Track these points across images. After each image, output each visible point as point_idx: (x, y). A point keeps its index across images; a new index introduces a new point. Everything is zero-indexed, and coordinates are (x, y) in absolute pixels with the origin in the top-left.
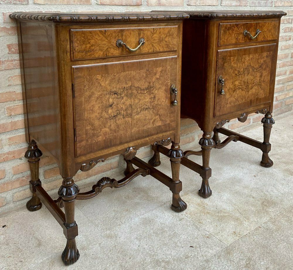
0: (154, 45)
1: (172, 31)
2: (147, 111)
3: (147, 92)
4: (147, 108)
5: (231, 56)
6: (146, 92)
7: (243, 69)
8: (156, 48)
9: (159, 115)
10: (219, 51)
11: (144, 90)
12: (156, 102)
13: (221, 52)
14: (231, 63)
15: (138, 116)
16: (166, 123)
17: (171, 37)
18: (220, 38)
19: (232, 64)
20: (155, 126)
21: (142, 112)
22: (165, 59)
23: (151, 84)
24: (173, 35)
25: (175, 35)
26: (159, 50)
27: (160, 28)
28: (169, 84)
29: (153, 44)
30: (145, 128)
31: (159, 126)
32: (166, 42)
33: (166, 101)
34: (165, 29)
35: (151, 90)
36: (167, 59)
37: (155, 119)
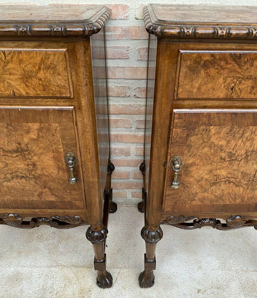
0: (13, 83)
1: (50, 59)
2: (23, 180)
3: (17, 156)
4: (23, 176)
5: (210, 123)
6: (15, 156)
7: (243, 152)
8: (19, 90)
9: (49, 189)
10: (175, 111)
11: (10, 152)
12: (39, 172)
13: (180, 114)
14: (209, 138)
15: (9, 184)
16: (64, 200)
17: (52, 72)
18: (179, 83)
19: (213, 139)
20: (43, 199)
21: (15, 180)
22: (43, 110)
23: (23, 146)
24: (56, 67)
25: (61, 69)
26: (27, 93)
27: (20, 52)
28: (62, 150)
29: (10, 81)
30: (26, 199)
31: (52, 202)
32: (41, 80)
33: (59, 172)
34: (32, 55)
35: (24, 154)
36: (48, 110)
37: (42, 192)
